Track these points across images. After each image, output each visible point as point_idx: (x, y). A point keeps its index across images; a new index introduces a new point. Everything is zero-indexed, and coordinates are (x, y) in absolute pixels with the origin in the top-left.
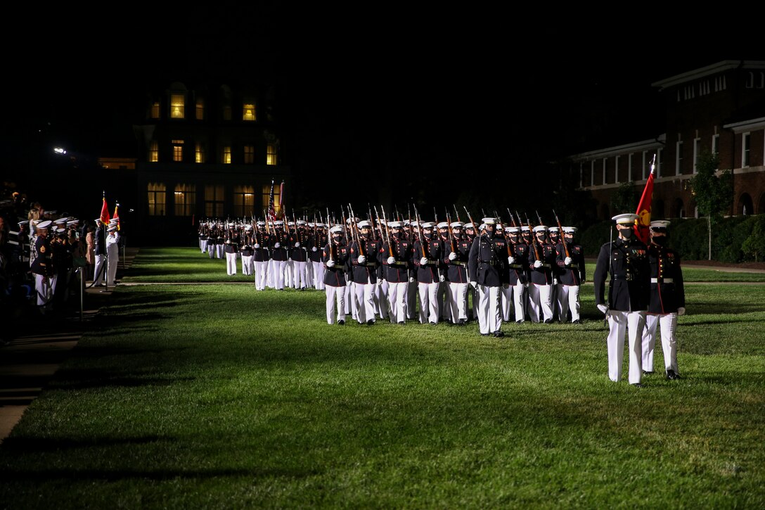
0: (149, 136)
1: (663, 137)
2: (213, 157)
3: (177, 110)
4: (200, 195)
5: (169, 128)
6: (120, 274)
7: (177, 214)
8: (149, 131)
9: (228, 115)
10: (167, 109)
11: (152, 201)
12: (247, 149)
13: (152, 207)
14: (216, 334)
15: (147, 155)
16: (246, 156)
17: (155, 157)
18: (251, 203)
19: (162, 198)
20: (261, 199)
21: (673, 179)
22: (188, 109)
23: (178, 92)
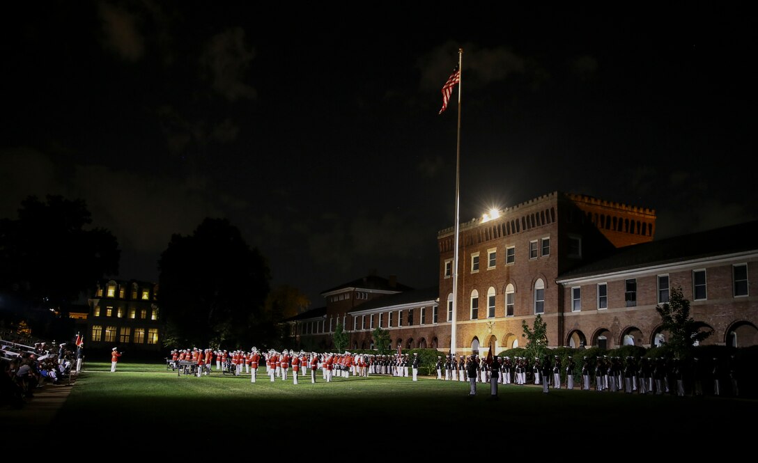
0: (96, 304)
1: (325, 316)
2: (126, 315)
3: (111, 293)
4: (118, 332)
5: (105, 301)
6: (83, 367)
7: (106, 340)
8: (96, 301)
9: (135, 296)
10: (105, 292)
11: (94, 334)
12: (143, 312)
13: (94, 337)
14: (127, 390)
15: (93, 311)
16: (142, 315)
17: (98, 314)
18: (143, 337)
19: (99, 333)
20: (148, 336)
21: (328, 333)
22: (117, 293)
23: (112, 285)
